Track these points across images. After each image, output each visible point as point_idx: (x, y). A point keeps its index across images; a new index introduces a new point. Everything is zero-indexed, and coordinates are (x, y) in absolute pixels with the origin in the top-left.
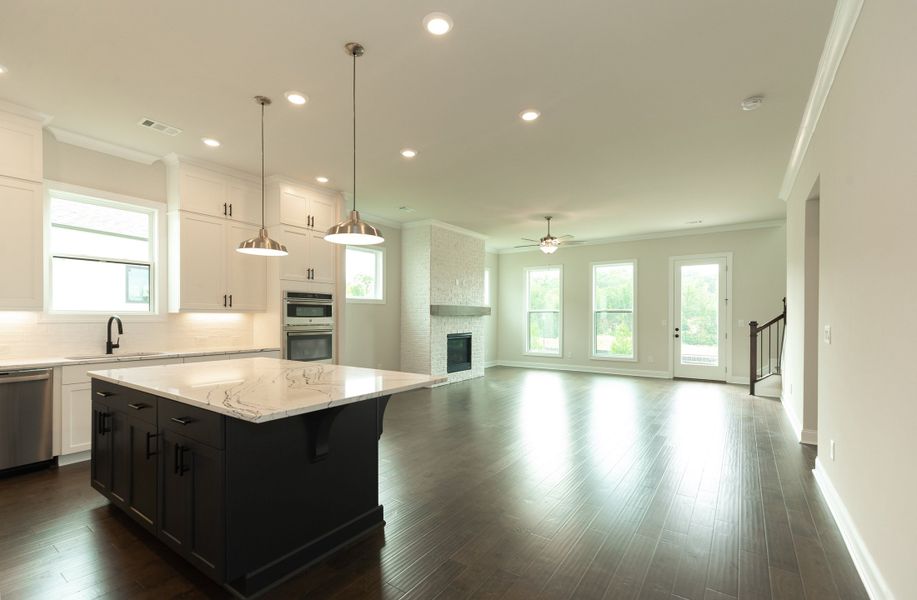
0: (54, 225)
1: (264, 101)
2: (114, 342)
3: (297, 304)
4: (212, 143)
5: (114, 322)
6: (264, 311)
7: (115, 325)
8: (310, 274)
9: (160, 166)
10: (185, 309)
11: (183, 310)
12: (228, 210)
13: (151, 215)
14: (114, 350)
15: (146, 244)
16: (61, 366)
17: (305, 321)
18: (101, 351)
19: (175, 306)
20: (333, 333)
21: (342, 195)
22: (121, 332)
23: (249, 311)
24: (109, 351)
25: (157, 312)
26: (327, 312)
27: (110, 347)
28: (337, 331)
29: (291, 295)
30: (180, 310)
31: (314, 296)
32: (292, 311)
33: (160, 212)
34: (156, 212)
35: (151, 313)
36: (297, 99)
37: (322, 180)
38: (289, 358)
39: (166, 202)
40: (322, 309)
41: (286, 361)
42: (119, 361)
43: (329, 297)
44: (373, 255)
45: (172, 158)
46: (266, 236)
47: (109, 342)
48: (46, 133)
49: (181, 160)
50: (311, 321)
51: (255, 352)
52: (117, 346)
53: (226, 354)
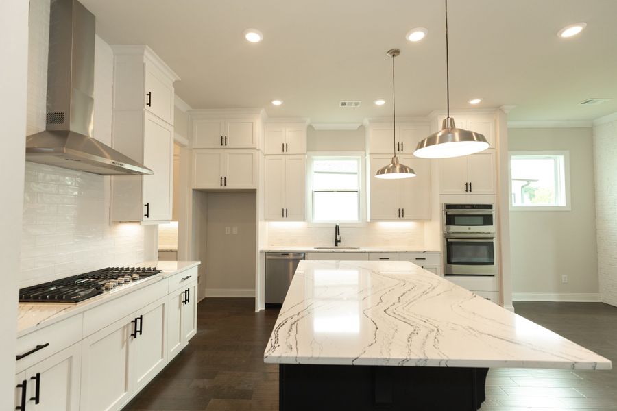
0: (315, 172)
1: (395, 53)
2: (338, 240)
3: (453, 215)
4: (380, 103)
6: (430, 220)
8: (468, 187)
9: (362, 128)
11: (373, 220)
12: (400, 147)
13: (358, 160)
15: (356, 175)
16: (309, 252)
17: (464, 229)
18: (333, 245)
19: (368, 217)
20: (495, 241)
21: (502, 110)
22: (339, 234)
23: (419, 219)
24: (336, 245)
25: (361, 221)
26: (488, 220)
27: (337, 242)
28: (500, 239)
29: (448, 207)
30: (371, 220)
31: (472, 206)
32: (450, 220)
33: (362, 158)
34: (360, 157)
35: (358, 221)
36: (416, 36)
37: (475, 102)
39: (365, 150)
40: (481, 219)
42: (341, 252)
43: (490, 207)
44: (552, 161)
46: (397, 162)
47: (336, 239)
48: (310, 127)
49: (370, 121)
50: (469, 229)
51: (419, 253)
52: (339, 242)
53: (396, 253)
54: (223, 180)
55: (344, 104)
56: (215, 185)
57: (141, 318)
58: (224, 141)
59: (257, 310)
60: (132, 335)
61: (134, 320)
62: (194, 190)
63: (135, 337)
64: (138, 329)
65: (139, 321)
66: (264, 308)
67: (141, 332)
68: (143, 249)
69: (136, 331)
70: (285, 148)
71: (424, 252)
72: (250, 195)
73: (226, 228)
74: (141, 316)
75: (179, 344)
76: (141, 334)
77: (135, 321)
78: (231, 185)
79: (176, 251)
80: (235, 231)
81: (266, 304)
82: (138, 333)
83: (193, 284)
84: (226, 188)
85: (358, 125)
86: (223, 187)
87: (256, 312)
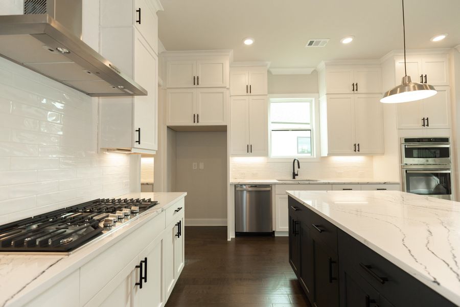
2: (296, 173)
3: (413, 147)
4: (347, 41)
5: (296, 161)
6: (383, 154)
7: (296, 163)
8: (425, 122)
9: (315, 72)
10: (331, 154)
11: (330, 154)
12: (355, 87)
13: (311, 102)
14: (296, 177)
16: (275, 184)
17: (422, 161)
18: (291, 177)
19: (325, 153)
20: (451, 172)
21: (457, 50)
22: (299, 167)
23: (370, 154)
24: (294, 178)
25: (315, 157)
27: (295, 175)
28: (456, 170)
29: (407, 140)
30: (328, 154)
31: (430, 140)
32: (409, 153)
33: (315, 99)
34: (313, 99)
35: (312, 157)
38: (408, 190)
39: (318, 93)
41: (405, 193)
42: (299, 184)
43: (446, 140)
45: (322, 65)
47: (294, 173)
48: (269, 72)
49: (327, 65)
50: (427, 161)
51: (380, 184)
52: (297, 175)
53: (358, 184)
54: (196, 118)
55: (311, 43)
56: (188, 122)
57: (146, 261)
58: (196, 81)
59: (229, 240)
60: (137, 284)
61: (139, 265)
62: (168, 127)
63: (141, 287)
64: (143, 276)
65: (144, 264)
66: (234, 237)
67: (145, 278)
68: (129, 180)
69: (141, 278)
70: (249, 89)
71: (385, 183)
72: (221, 131)
73: (194, 164)
74: (146, 259)
75: (173, 280)
76: (146, 281)
77: (141, 266)
78: (203, 122)
79: (152, 184)
80: (202, 166)
81: (236, 233)
82: (143, 280)
83: (181, 216)
84: (199, 124)
85: (312, 69)
86: (196, 124)
87: (228, 240)
